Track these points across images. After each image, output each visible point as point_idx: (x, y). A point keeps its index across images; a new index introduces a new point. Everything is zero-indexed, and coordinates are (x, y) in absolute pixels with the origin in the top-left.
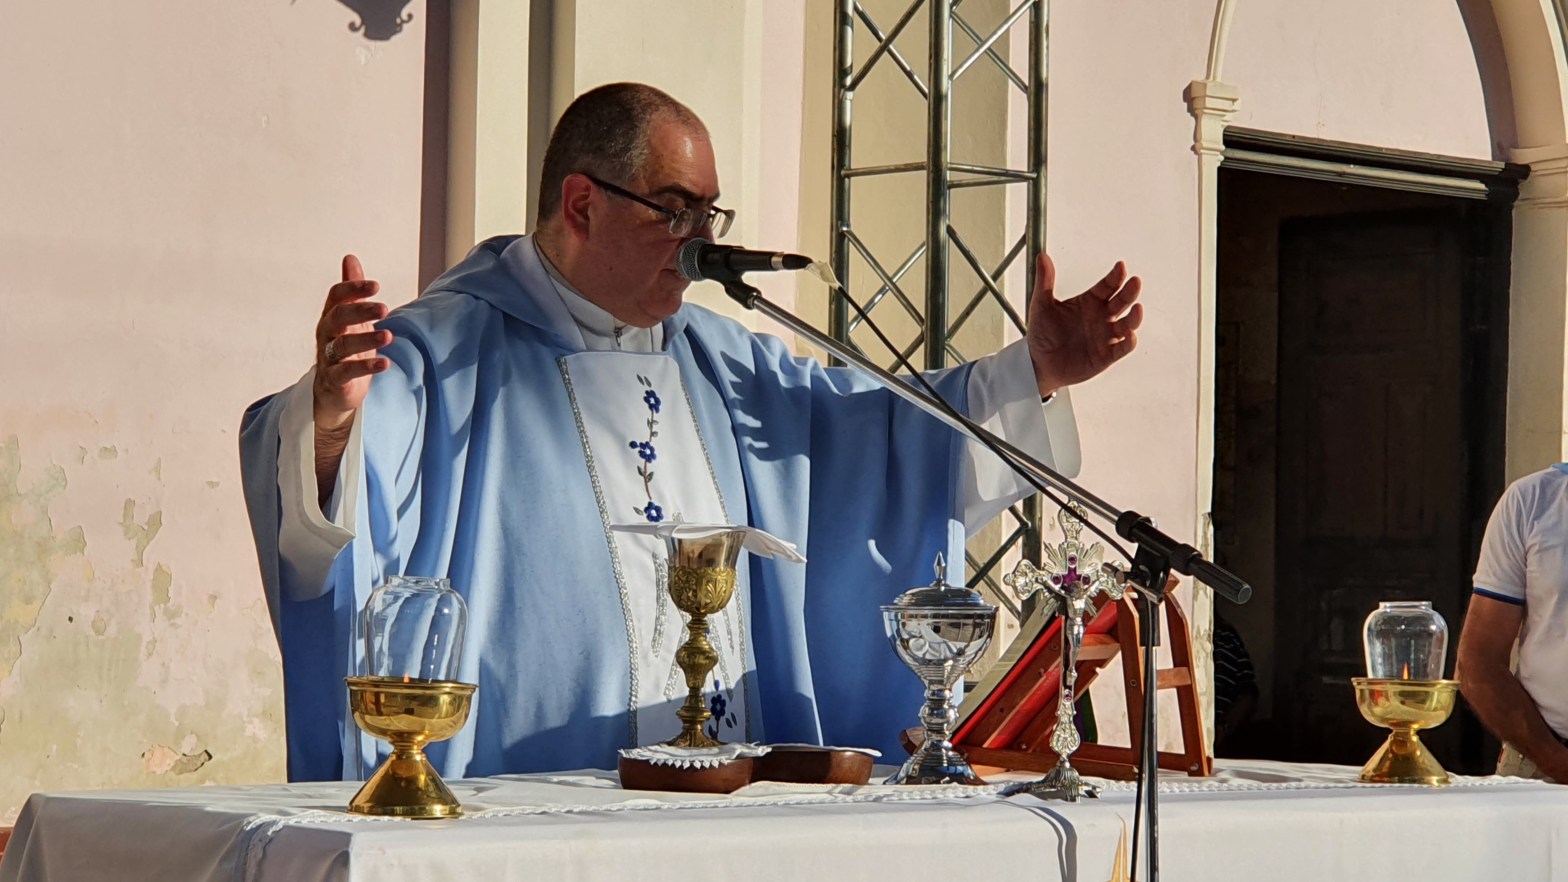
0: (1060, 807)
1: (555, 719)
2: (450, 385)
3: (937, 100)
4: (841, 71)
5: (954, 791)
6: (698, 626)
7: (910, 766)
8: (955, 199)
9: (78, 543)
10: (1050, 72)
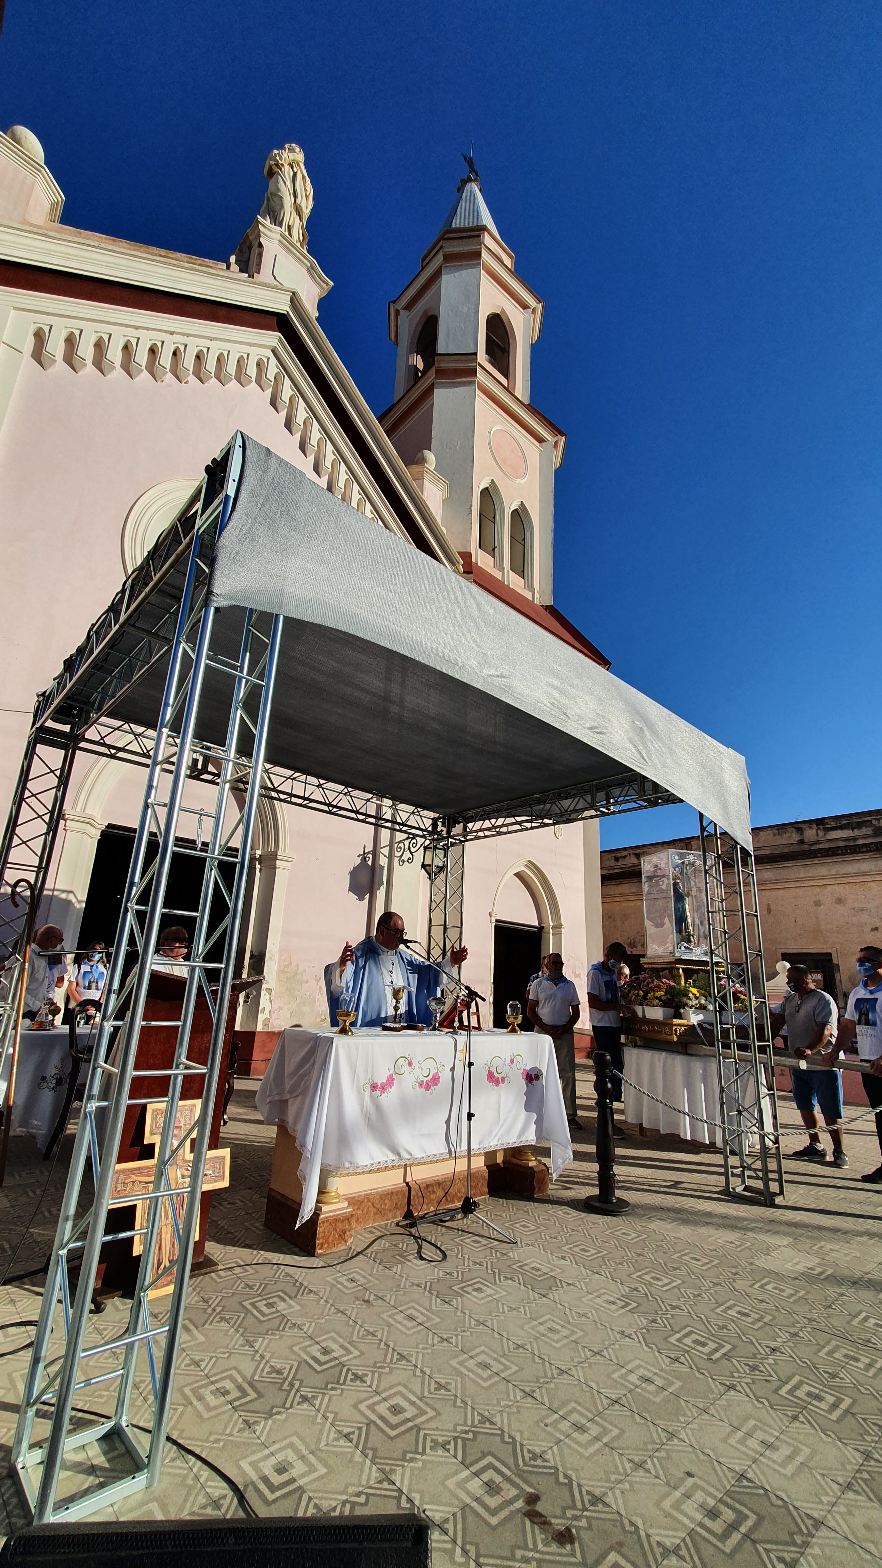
0: (455, 1036)
1: (374, 1017)
2: (360, 960)
3: (445, 914)
4: (431, 909)
5: (437, 1032)
6: (397, 1002)
7: (431, 1028)
8: (448, 930)
9: (307, 982)
10: (464, 910)
